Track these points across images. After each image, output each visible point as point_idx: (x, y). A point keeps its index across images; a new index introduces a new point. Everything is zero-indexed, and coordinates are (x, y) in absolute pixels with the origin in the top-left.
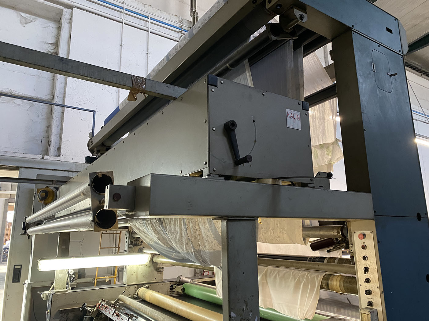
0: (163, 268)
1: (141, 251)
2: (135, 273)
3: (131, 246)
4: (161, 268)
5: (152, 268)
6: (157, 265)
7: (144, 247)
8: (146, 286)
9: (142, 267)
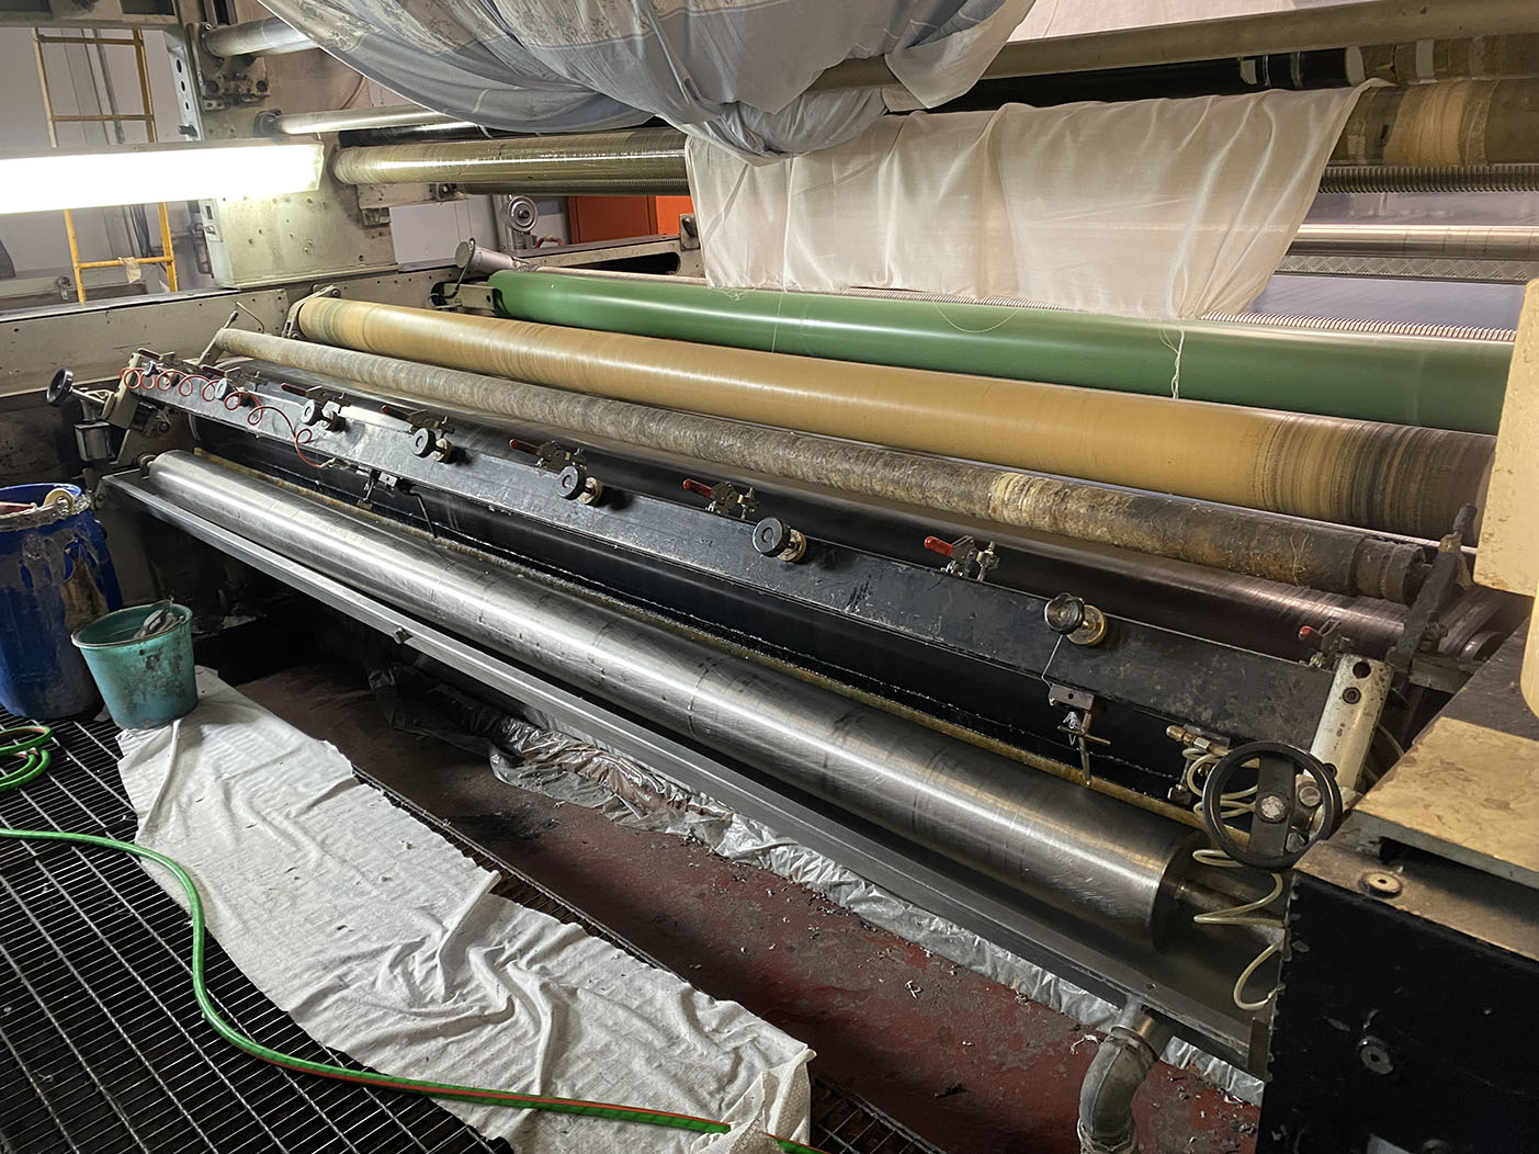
0: (386, 211)
1: (269, 129)
2: (262, 237)
3: (214, 103)
4: (377, 210)
5: (338, 210)
6: (358, 198)
7: (278, 113)
8: (328, 289)
9: (287, 205)
